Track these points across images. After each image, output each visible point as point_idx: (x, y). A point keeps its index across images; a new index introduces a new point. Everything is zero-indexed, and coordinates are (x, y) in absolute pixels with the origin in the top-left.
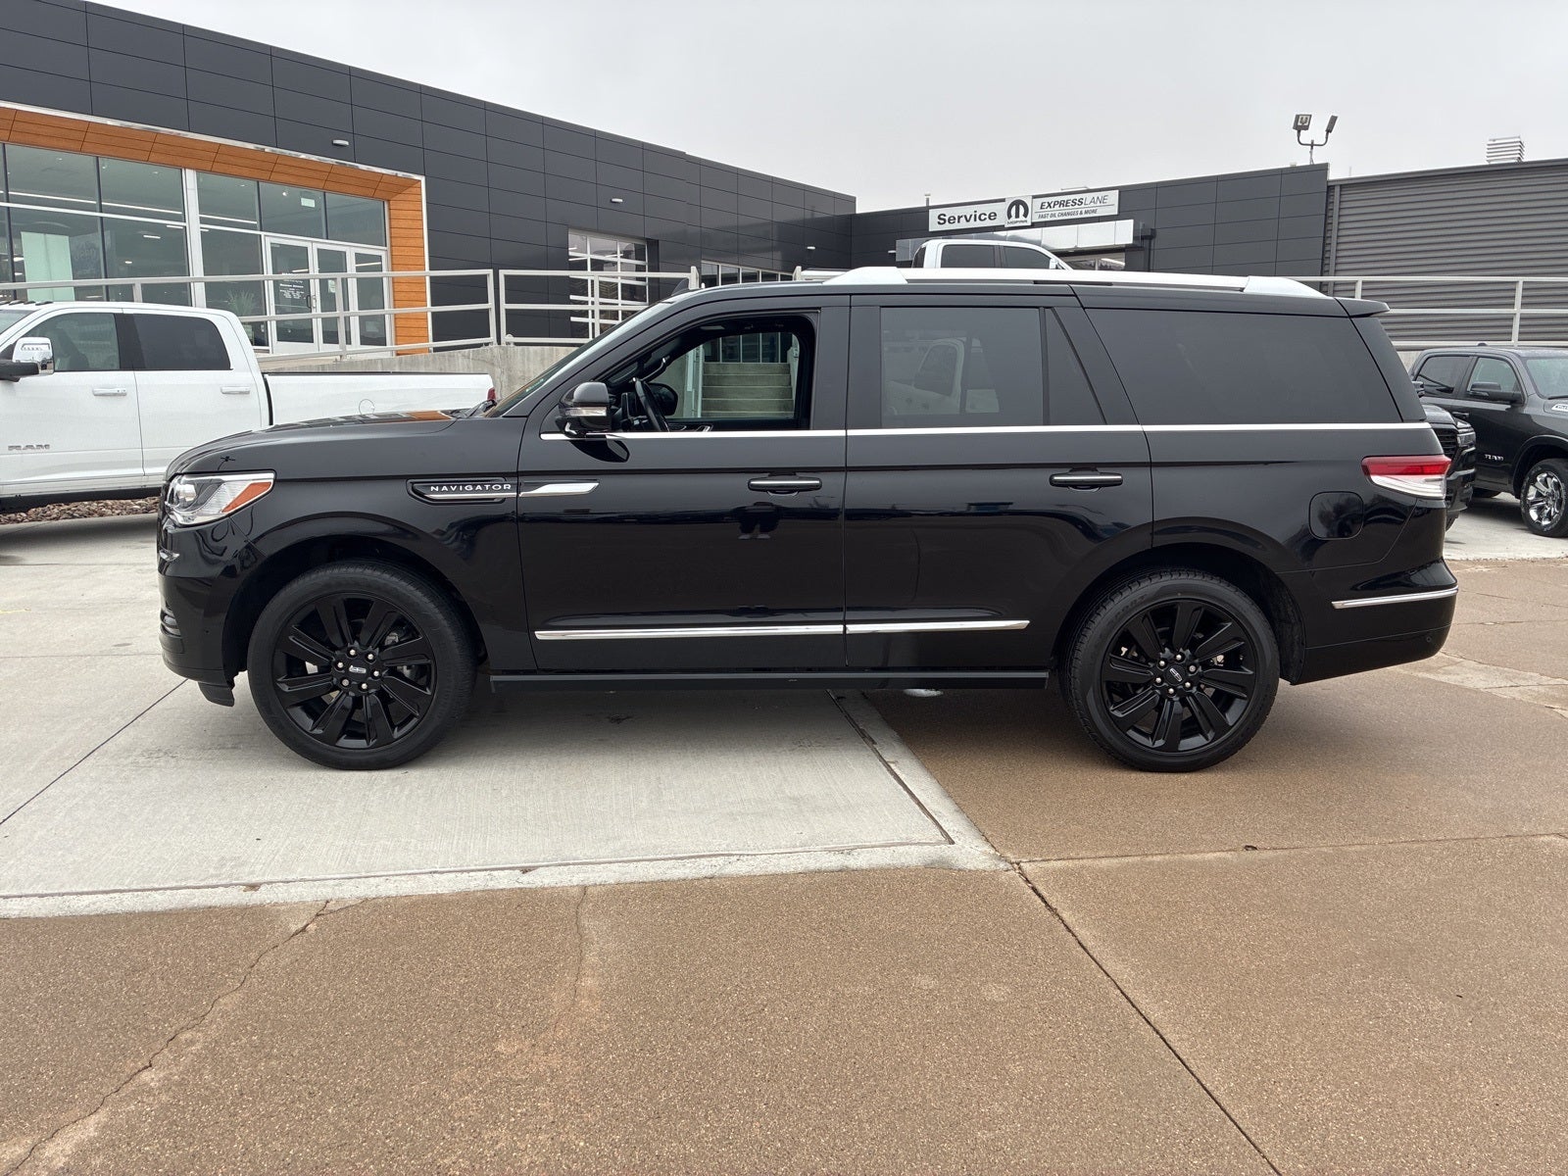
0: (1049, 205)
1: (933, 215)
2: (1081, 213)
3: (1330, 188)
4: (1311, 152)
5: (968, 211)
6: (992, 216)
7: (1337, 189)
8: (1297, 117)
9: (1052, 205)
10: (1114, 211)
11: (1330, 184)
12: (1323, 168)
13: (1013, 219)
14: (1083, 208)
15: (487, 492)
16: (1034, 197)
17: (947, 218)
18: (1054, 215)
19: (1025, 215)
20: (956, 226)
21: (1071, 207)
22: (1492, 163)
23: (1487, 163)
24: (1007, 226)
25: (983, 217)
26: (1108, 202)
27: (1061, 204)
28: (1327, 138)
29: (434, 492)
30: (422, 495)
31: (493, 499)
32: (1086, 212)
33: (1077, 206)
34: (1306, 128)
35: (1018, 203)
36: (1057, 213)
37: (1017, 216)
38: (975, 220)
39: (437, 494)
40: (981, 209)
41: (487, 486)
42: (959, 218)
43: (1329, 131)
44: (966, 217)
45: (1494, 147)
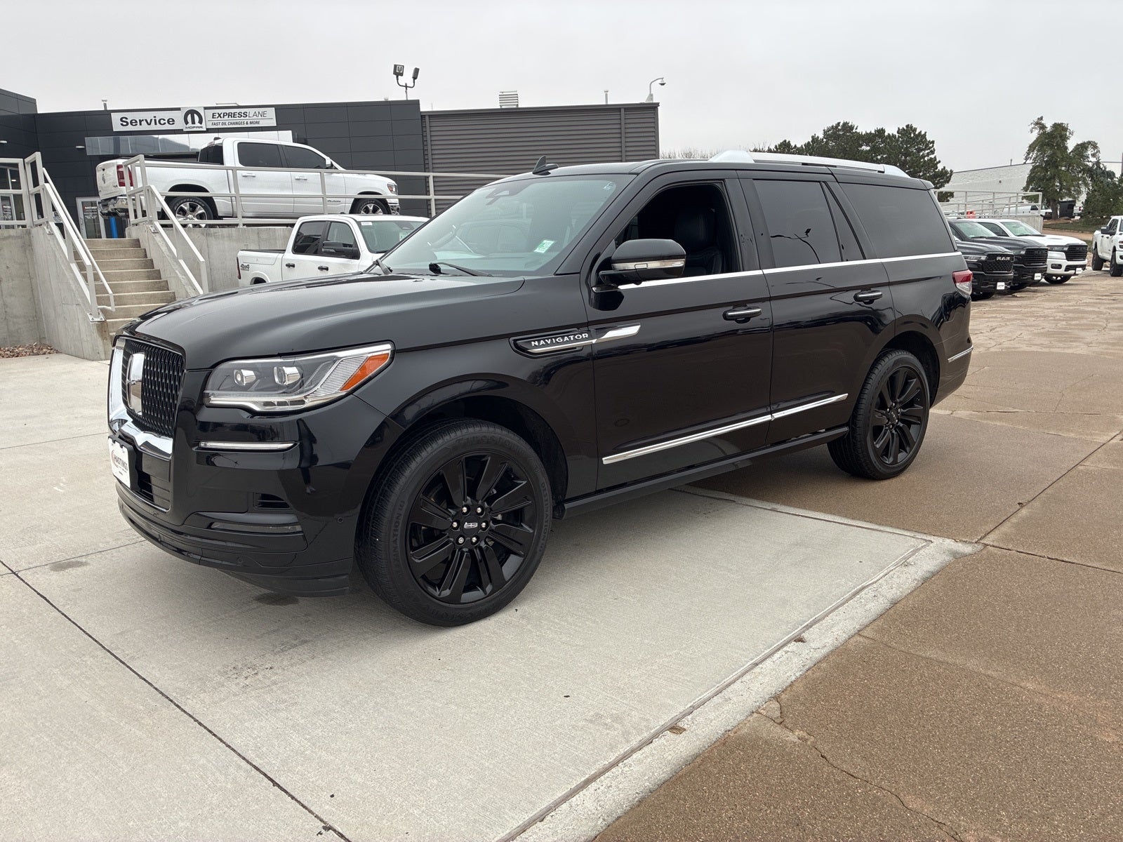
0: (220, 115)
1: (116, 118)
2: (247, 123)
3: (423, 116)
4: (406, 92)
5: (149, 116)
6: (171, 121)
7: (427, 118)
8: (395, 66)
9: (222, 115)
10: (274, 123)
11: (422, 114)
12: (416, 103)
13: (190, 124)
14: (247, 119)
15: (572, 342)
16: (205, 108)
17: (129, 121)
18: (225, 124)
19: (201, 122)
20: (138, 128)
21: (238, 118)
22: (503, 107)
23: (499, 107)
24: (185, 130)
25: (162, 122)
26: (268, 116)
27: (229, 115)
28: (414, 82)
29: (536, 347)
30: (524, 350)
31: (575, 348)
32: (251, 123)
33: (242, 118)
34: (402, 75)
35: (192, 112)
36: (227, 122)
37: (193, 122)
38: (156, 124)
39: (538, 347)
40: (159, 115)
41: (572, 337)
42: (141, 121)
43: (415, 78)
44: (146, 120)
45: (503, 97)
